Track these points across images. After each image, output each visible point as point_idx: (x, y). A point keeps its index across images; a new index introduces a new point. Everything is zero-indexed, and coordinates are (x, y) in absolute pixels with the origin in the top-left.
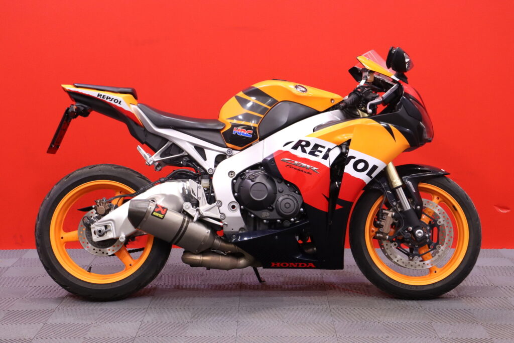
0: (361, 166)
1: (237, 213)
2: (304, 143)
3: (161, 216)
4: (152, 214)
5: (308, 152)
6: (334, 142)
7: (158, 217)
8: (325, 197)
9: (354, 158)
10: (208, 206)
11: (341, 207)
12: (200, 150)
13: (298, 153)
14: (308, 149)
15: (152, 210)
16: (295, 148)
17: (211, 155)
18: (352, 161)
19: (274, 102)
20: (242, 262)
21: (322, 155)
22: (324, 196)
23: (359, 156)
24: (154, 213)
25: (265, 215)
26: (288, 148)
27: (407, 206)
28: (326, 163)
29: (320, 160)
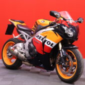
3: (13, 51)
6: (44, 36)
10: (23, 50)
12: (26, 36)
14: (39, 37)
15: (11, 49)
18: (47, 42)
27: (62, 56)
28: (41, 41)
29: (40, 40)
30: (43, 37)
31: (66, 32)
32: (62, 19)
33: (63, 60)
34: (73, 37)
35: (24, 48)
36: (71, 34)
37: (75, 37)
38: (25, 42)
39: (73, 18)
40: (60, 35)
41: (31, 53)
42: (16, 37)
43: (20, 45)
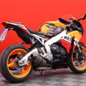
5: (67, 39)
12: (41, 39)
13: (65, 39)
17: (43, 41)
18: (75, 41)
19: (57, 27)
20: (50, 68)
25: (58, 55)
26: (63, 38)
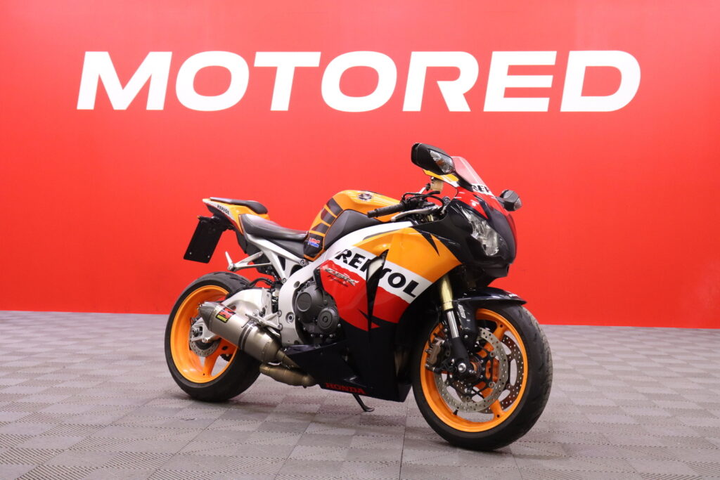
0: (397, 280)
1: (293, 325)
2: (346, 253)
3: (225, 320)
4: (216, 317)
5: (349, 262)
6: (374, 253)
7: (221, 320)
8: (363, 314)
9: (390, 270)
10: (271, 315)
11: (377, 326)
12: (282, 260)
14: (349, 259)
15: (218, 313)
16: (338, 258)
17: (290, 266)
18: (388, 275)
19: (340, 211)
21: (360, 266)
22: (362, 312)
23: (395, 268)
24: (219, 316)
27: (456, 334)
28: (363, 275)
29: (358, 271)
30: (372, 257)
31: (475, 235)
32: (454, 183)
33: (462, 351)
34: (496, 258)
35: (275, 308)
36: (491, 244)
37: (505, 258)
38: (279, 283)
39: (491, 187)
40: (451, 248)
41: (311, 328)
42: (238, 265)
43: (255, 297)
